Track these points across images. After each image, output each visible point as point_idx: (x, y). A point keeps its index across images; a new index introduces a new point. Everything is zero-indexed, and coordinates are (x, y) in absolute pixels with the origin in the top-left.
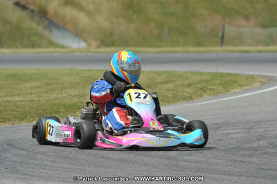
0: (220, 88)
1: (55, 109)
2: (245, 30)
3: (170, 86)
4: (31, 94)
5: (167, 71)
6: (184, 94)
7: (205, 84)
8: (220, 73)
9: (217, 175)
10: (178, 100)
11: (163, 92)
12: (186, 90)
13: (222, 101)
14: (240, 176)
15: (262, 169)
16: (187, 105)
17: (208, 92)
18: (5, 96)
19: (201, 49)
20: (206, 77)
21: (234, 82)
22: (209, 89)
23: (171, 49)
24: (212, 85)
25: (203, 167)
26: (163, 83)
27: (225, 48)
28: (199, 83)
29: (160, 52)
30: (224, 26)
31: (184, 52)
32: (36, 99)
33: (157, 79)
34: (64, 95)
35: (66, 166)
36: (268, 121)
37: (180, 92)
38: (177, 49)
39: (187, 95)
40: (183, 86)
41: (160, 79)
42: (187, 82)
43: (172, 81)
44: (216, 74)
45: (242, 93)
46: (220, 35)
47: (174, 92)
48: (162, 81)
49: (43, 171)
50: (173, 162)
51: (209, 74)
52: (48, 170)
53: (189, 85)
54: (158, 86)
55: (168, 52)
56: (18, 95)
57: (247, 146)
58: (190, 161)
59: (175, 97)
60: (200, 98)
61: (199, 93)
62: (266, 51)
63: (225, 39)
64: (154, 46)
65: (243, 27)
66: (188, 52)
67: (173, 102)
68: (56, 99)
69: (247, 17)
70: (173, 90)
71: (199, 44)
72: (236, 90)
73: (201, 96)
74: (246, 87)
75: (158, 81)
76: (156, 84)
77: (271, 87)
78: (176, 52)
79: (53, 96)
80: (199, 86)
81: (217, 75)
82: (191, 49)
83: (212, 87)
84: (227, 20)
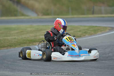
0: (93, 32)
1: (25, 42)
3: (72, 31)
4: (15, 36)
5: (71, 26)
7: (86, 31)
12: (79, 33)
13: (94, 37)
18: (4, 37)
20: (86, 28)
21: (98, 30)
22: (88, 33)
25: (86, 65)
31: (78, 18)
32: (17, 38)
34: (28, 36)
35: (29, 65)
36: (112, 46)
39: (79, 35)
42: (79, 30)
45: (102, 34)
46: (92, 10)
49: (20, 67)
51: (88, 26)
52: (22, 67)
53: (80, 31)
55: (71, 18)
56: (9, 36)
57: (104, 56)
68: (25, 38)
69: (103, 3)
70: (73, 33)
71: (83, 14)
72: (99, 33)
73: (85, 35)
74: (103, 32)
79: (24, 36)
80: (84, 31)
81: (91, 27)
82: (80, 16)
84: (95, 4)
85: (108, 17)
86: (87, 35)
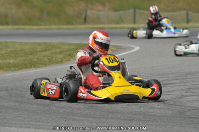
3: (47, 53)
5: (45, 43)
6: (57, 59)
7: (72, 52)
8: (83, 44)
9: (79, 117)
10: (53, 63)
11: (42, 57)
12: (59, 56)
14: (95, 117)
15: (111, 113)
16: (58, 67)
17: (74, 57)
19: (70, 27)
20: (73, 47)
23: (48, 27)
25: (68, 111)
26: (41, 51)
27: (87, 26)
28: (68, 51)
29: (40, 29)
30: (86, 10)
31: (57, 29)
33: (37, 48)
37: (54, 57)
38: (53, 27)
39: (59, 60)
40: (56, 53)
41: (39, 48)
42: (58, 50)
43: (48, 50)
44: (80, 44)
46: (83, 17)
47: (49, 58)
48: (41, 49)
53: (61, 53)
54: (38, 53)
55: (46, 29)
58: (59, 107)
59: (50, 62)
60: (68, 62)
61: (68, 58)
62: (116, 28)
63: (87, 20)
64: (37, 25)
65: (100, 11)
66: (60, 29)
67: (49, 65)
69: (103, 4)
70: (49, 56)
71: (69, 23)
73: (69, 60)
75: (39, 49)
76: (37, 52)
77: (119, 53)
80: (68, 53)
84: (89, 6)
85: (111, 28)
86: (72, 60)
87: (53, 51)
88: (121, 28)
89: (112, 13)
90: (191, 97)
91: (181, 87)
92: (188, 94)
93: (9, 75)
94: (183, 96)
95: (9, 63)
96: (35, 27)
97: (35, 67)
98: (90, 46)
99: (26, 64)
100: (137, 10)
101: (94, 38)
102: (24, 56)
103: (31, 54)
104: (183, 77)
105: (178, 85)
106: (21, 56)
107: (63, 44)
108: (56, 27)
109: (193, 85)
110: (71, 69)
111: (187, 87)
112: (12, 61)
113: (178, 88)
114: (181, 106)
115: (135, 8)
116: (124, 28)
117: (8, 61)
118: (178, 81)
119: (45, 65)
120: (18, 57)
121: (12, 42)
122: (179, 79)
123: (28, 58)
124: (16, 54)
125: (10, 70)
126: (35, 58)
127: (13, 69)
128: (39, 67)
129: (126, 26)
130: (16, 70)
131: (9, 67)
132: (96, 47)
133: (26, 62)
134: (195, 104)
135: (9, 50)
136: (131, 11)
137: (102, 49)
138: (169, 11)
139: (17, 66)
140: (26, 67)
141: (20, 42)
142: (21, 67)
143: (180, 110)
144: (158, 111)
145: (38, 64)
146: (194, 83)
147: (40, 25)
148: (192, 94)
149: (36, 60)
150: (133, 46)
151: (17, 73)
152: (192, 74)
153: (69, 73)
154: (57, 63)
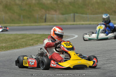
2: (55, 16)
3: (24, 40)
5: (23, 34)
6: (30, 43)
7: (38, 39)
8: (45, 34)
10: (27, 46)
11: (21, 42)
12: (31, 41)
16: (31, 48)
17: (40, 42)
19: (37, 24)
20: (39, 36)
23: (24, 25)
24: (42, 39)
27: (46, 24)
28: (36, 38)
29: (19, 26)
30: (46, 14)
31: (29, 26)
33: (18, 37)
37: (28, 42)
38: (27, 24)
39: (31, 44)
40: (29, 40)
41: (20, 37)
42: (31, 38)
43: (25, 38)
44: (43, 34)
50: (26, 72)
51: (40, 35)
53: (32, 39)
54: (19, 40)
59: (26, 45)
60: (36, 45)
61: (36, 43)
62: (64, 25)
63: (47, 20)
64: (17, 23)
65: (54, 14)
66: (31, 26)
67: (25, 47)
69: (55, 11)
70: (25, 42)
71: (36, 22)
73: (37, 44)
75: (19, 38)
78: (26, 26)
80: (36, 40)
82: (32, 24)
83: (42, 40)
84: (47, 12)
86: (39, 44)
87: (28, 38)
88: (67, 25)
89: (61, 16)
90: (109, 64)
91: (103, 59)
92: (108, 62)
93: (3, 53)
94: (105, 64)
95: (2, 46)
96: (16, 25)
97: (17, 48)
98: (52, 36)
99: (12, 46)
100: (76, 14)
101: (54, 31)
102: (11, 42)
103: (15, 41)
104: (105, 53)
105: (101, 57)
106: (9, 42)
107: (33, 34)
108: (29, 24)
109: (110, 57)
110: (41, 50)
111: (107, 59)
112: (4, 45)
113: (101, 59)
114: (104, 69)
115: (75, 13)
116: (68, 24)
117: (2, 45)
118: (101, 55)
119: (23, 47)
120: (7, 42)
121: (3, 34)
122: (102, 54)
123: (13, 43)
124: (6, 41)
125: (3, 50)
126: (17, 43)
127: (4, 50)
128: (19, 48)
129: (69, 23)
130: (6, 50)
131: (3, 49)
132: (55, 37)
133: (12, 45)
134: (112, 68)
135: (2, 38)
136: (72, 15)
137: (59, 38)
138: (94, 14)
139: (7, 48)
140: (12, 48)
141: (8, 34)
142: (9, 48)
143: (103, 72)
144: (91, 73)
145: (19, 46)
146: (111, 56)
147: (19, 24)
148: (110, 63)
149: (17, 44)
150: (74, 35)
151: (7, 52)
152: (109, 51)
153: (40, 52)
154: (30, 45)
